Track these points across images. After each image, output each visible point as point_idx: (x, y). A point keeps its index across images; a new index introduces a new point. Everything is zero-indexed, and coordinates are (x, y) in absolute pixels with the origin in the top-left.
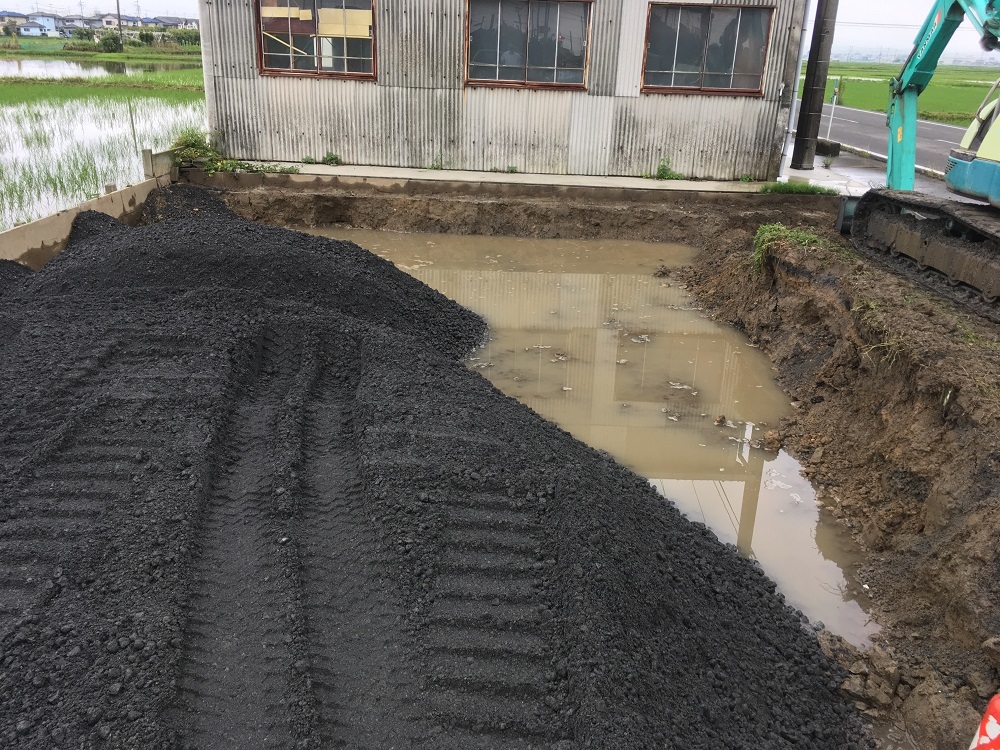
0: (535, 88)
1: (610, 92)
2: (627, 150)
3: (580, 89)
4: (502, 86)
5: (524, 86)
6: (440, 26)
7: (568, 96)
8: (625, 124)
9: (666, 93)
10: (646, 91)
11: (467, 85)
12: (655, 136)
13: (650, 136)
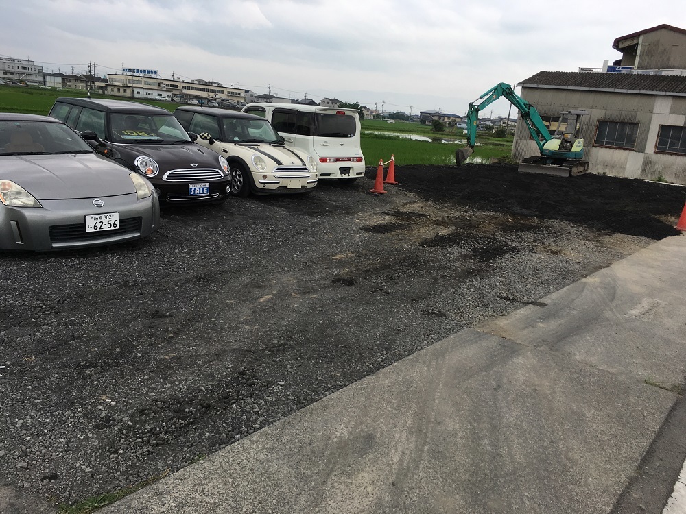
0: (616, 149)
1: (642, 151)
2: (647, 171)
3: (632, 150)
4: (605, 147)
5: (613, 148)
6: (587, 128)
7: (628, 152)
8: (647, 163)
9: (663, 153)
10: (656, 152)
11: (593, 146)
12: (658, 167)
13: (656, 167)
